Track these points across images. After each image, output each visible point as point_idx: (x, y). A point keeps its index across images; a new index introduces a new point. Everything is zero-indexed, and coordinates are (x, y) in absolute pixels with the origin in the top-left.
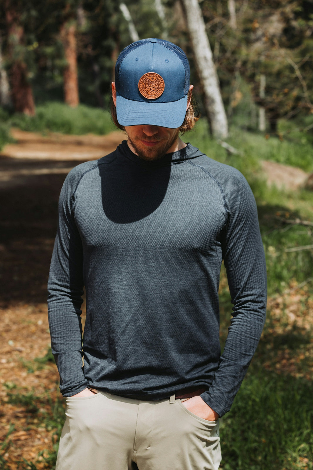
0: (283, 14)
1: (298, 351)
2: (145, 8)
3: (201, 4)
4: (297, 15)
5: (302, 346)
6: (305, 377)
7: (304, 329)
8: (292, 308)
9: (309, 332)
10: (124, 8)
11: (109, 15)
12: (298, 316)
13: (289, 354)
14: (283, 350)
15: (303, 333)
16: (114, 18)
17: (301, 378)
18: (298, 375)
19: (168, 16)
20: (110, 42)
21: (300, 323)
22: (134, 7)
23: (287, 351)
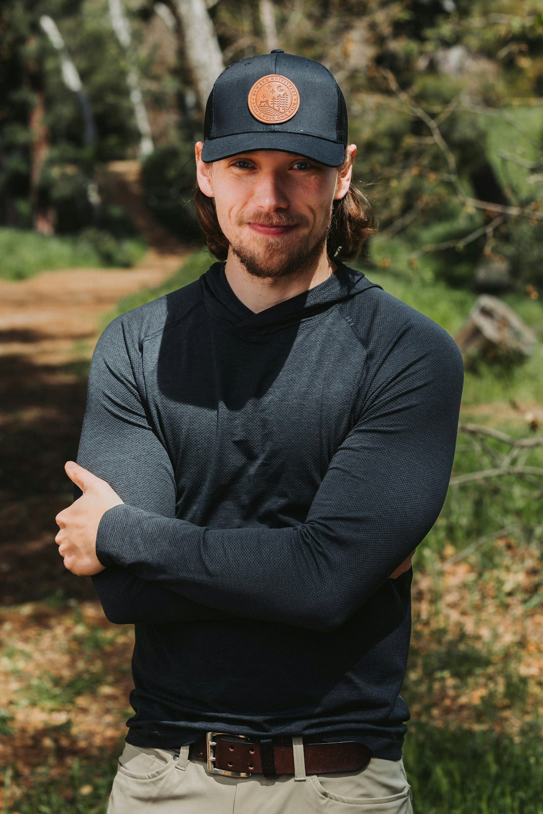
0: (373, 26)
1: (471, 681)
2: (91, 25)
3: (212, 13)
4: (399, 28)
5: (478, 671)
6: (491, 730)
7: (478, 638)
8: (451, 598)
9: (488, 643)
10: (48, 24)
11: (21, 40)
12: (464, 613)
13: (455, 687)
14: (443, 679)
15: (478, 646)
16: (32, 46)
17: (484, 733)
18: (478, 728)
19: (137, 37)
20: (27, 94)
21: (470, 626)
22: (69, 23)
23: (450, 682)
